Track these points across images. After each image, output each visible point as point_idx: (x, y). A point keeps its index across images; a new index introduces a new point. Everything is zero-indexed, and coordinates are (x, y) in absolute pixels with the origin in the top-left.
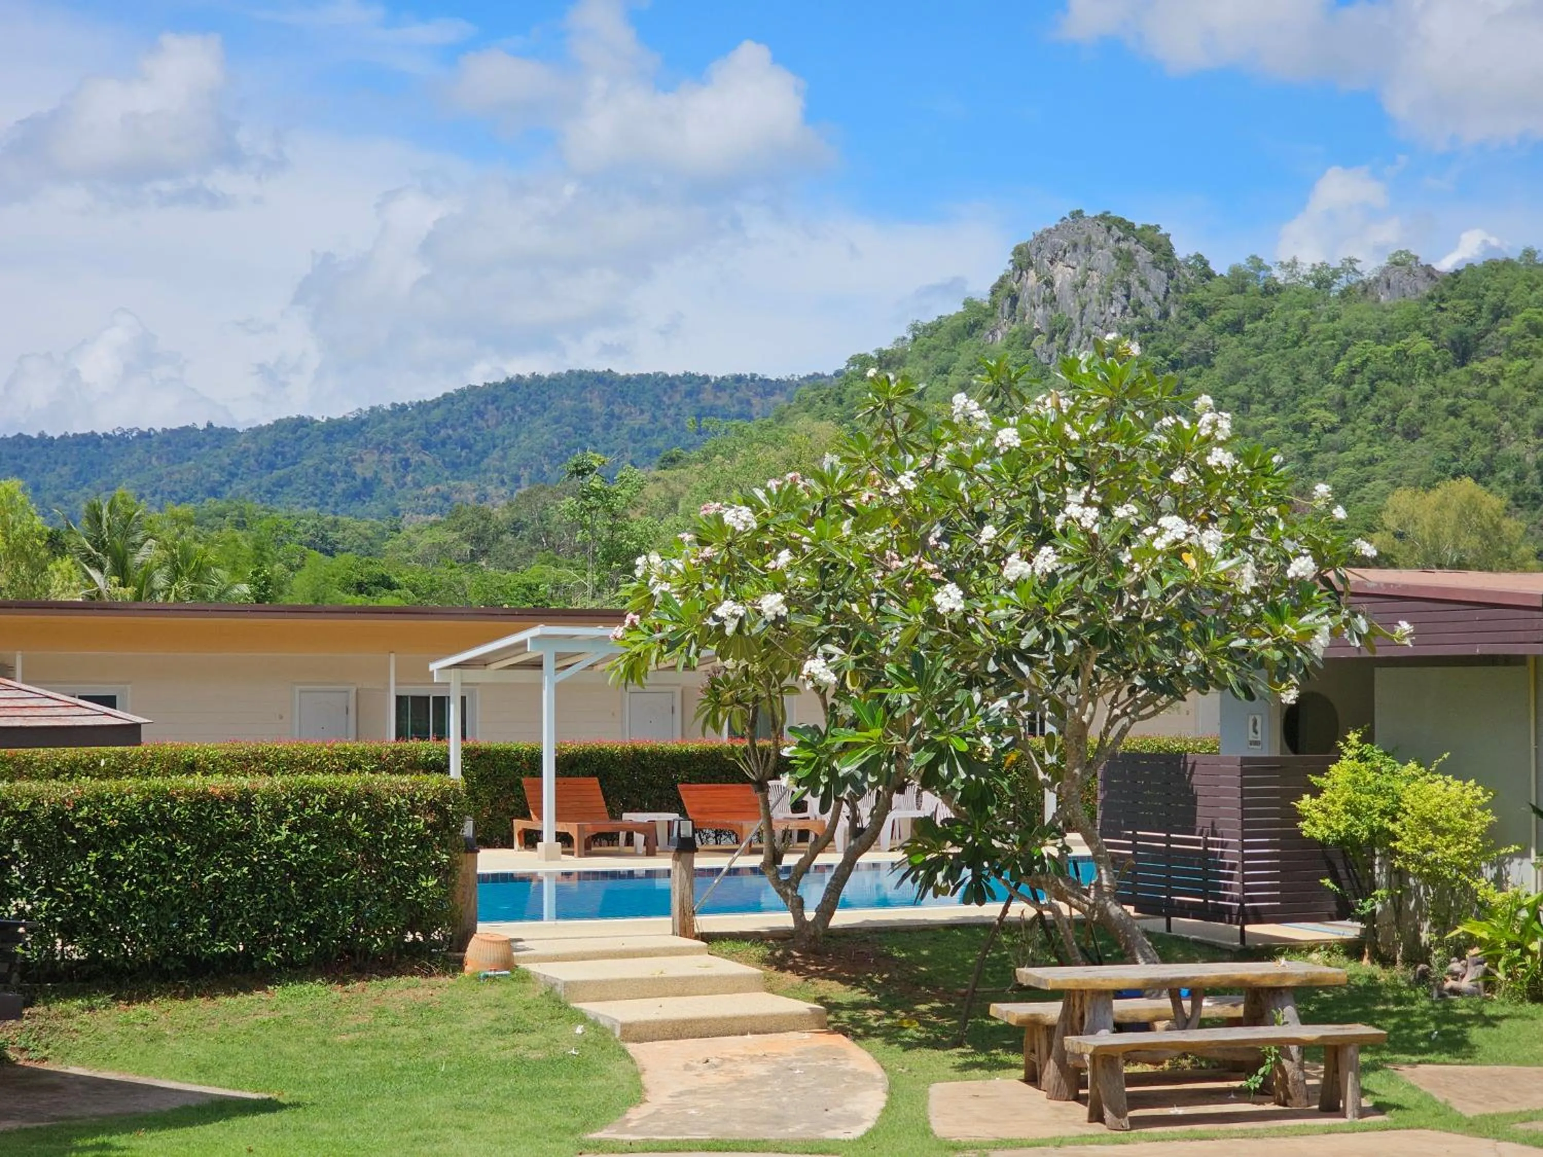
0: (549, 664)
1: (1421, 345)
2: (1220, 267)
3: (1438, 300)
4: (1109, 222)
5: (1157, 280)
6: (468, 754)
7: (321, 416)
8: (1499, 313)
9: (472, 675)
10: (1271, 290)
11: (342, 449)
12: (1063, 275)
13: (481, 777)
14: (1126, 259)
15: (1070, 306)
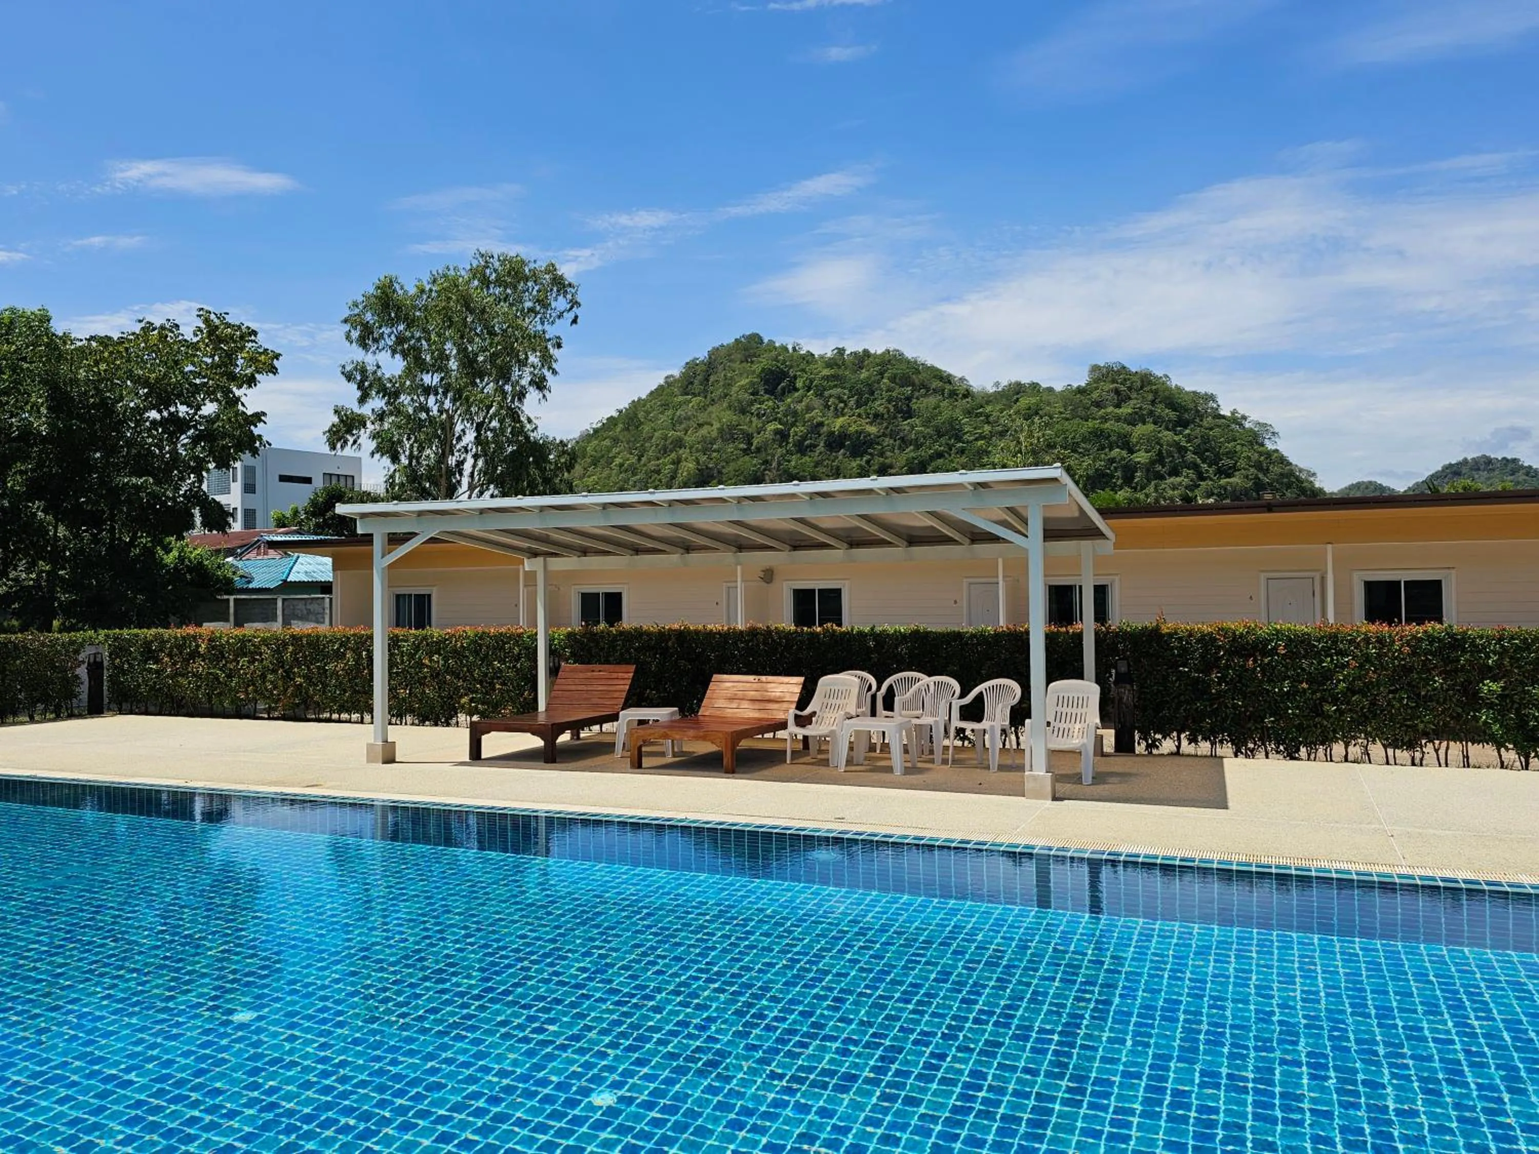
0: (377, 549)
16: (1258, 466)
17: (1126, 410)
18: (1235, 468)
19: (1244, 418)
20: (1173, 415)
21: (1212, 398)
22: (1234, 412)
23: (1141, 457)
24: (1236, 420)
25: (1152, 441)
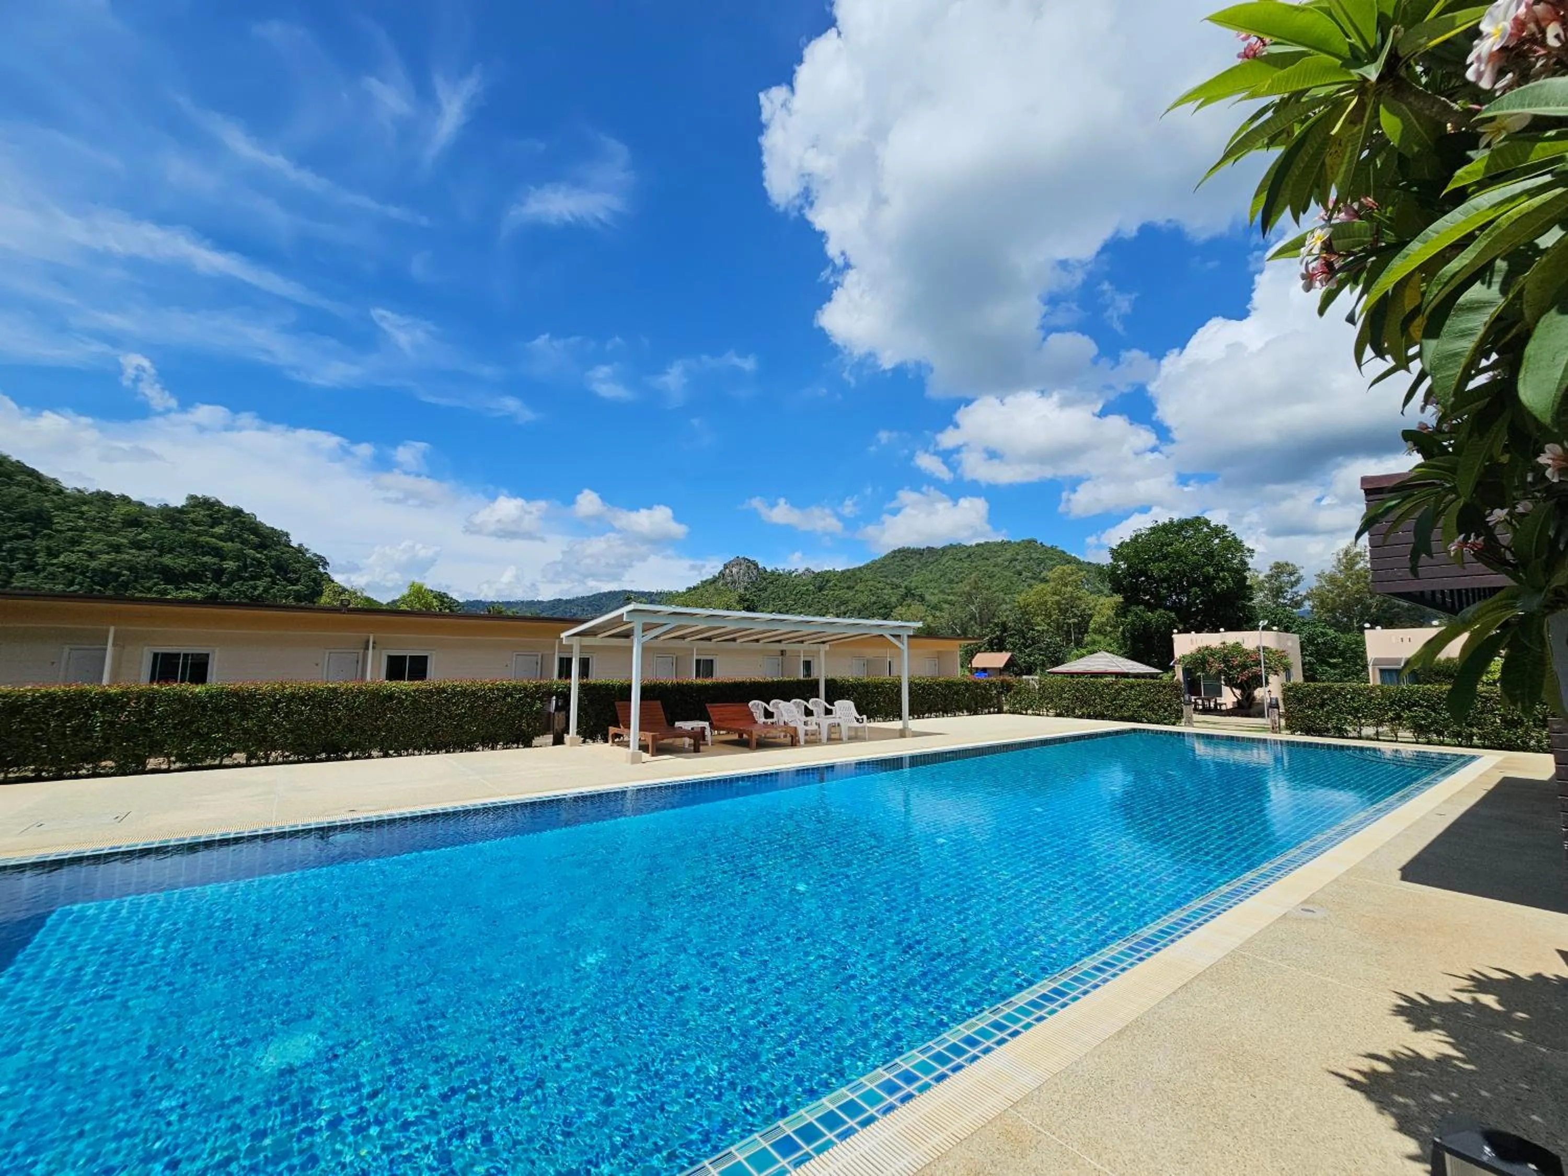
0: (638, 631)
1: (811, 588)
2: (769, 570)
3: (815, 578)
4: (745, 559)
5: (755, 572)
6: (582, 687)
7: (564, 598)
8: (828, 581)
9: (588, 641)
10: (780, 575)
11: (568, 606)
12: (735, 570)
13: (590, 701)
14: (749, 567)
15: (736, 577)
16: (314, 580)
17: (218, 530)
18: (298, 580)
19: (307, 550)
20: (256, 540)
21: (287, 535)
22: (301, 545)
23: (230, 565)
24: (300, 550)
25: (239, 556)
